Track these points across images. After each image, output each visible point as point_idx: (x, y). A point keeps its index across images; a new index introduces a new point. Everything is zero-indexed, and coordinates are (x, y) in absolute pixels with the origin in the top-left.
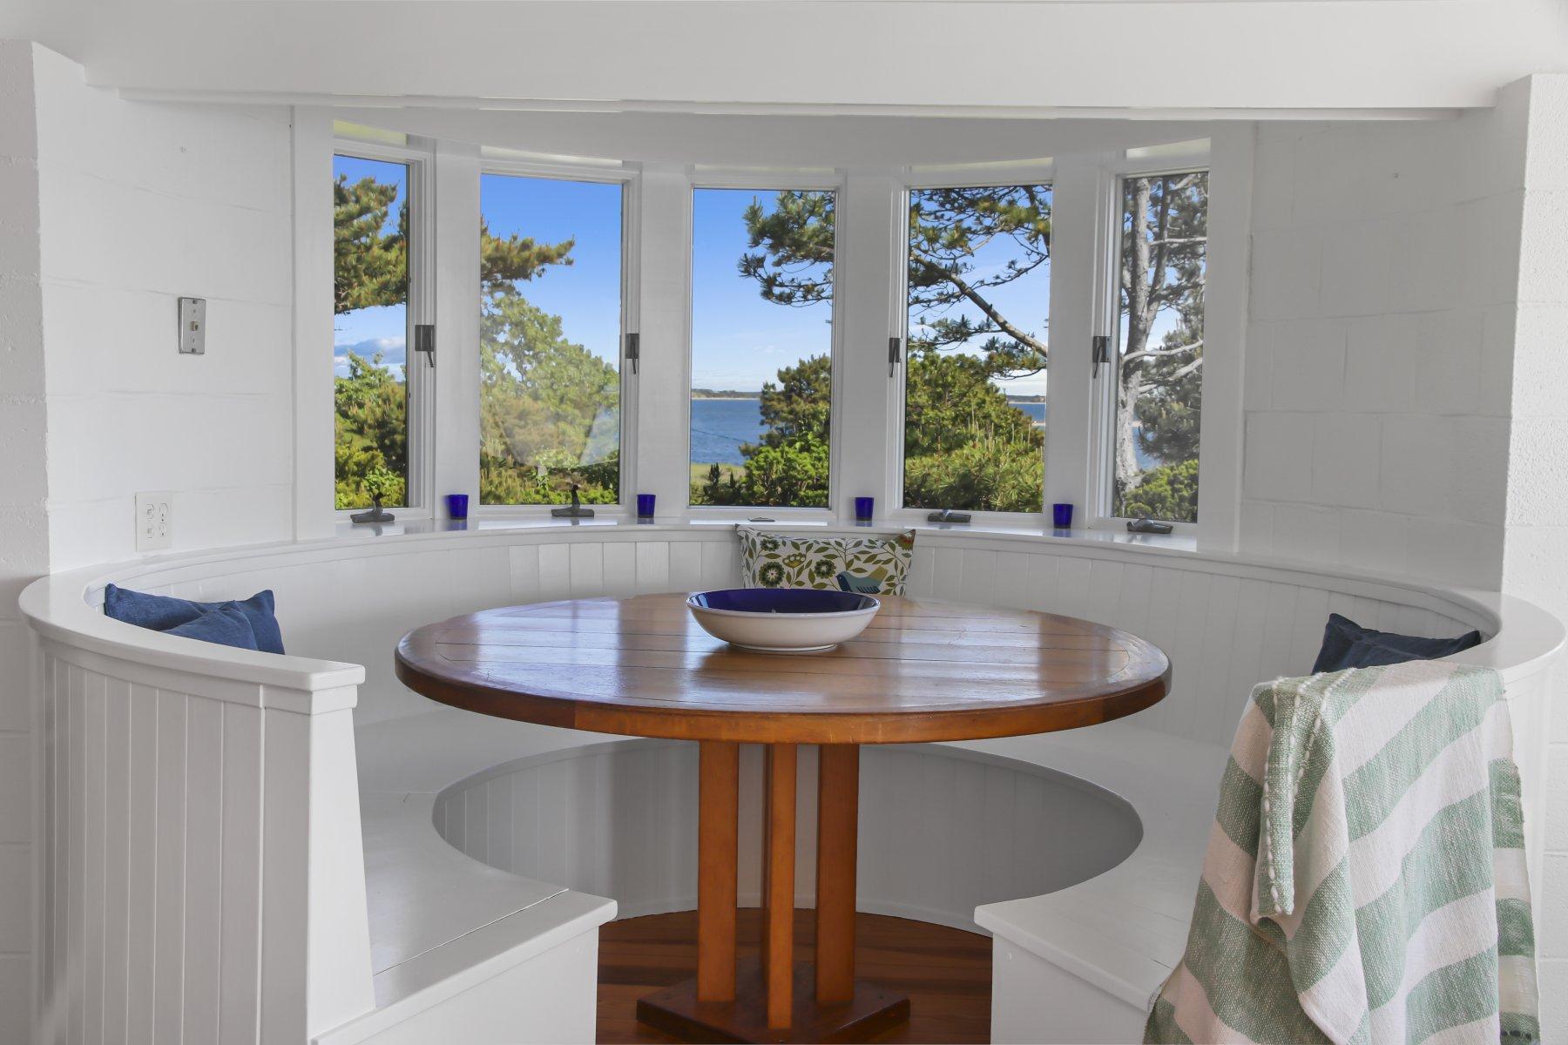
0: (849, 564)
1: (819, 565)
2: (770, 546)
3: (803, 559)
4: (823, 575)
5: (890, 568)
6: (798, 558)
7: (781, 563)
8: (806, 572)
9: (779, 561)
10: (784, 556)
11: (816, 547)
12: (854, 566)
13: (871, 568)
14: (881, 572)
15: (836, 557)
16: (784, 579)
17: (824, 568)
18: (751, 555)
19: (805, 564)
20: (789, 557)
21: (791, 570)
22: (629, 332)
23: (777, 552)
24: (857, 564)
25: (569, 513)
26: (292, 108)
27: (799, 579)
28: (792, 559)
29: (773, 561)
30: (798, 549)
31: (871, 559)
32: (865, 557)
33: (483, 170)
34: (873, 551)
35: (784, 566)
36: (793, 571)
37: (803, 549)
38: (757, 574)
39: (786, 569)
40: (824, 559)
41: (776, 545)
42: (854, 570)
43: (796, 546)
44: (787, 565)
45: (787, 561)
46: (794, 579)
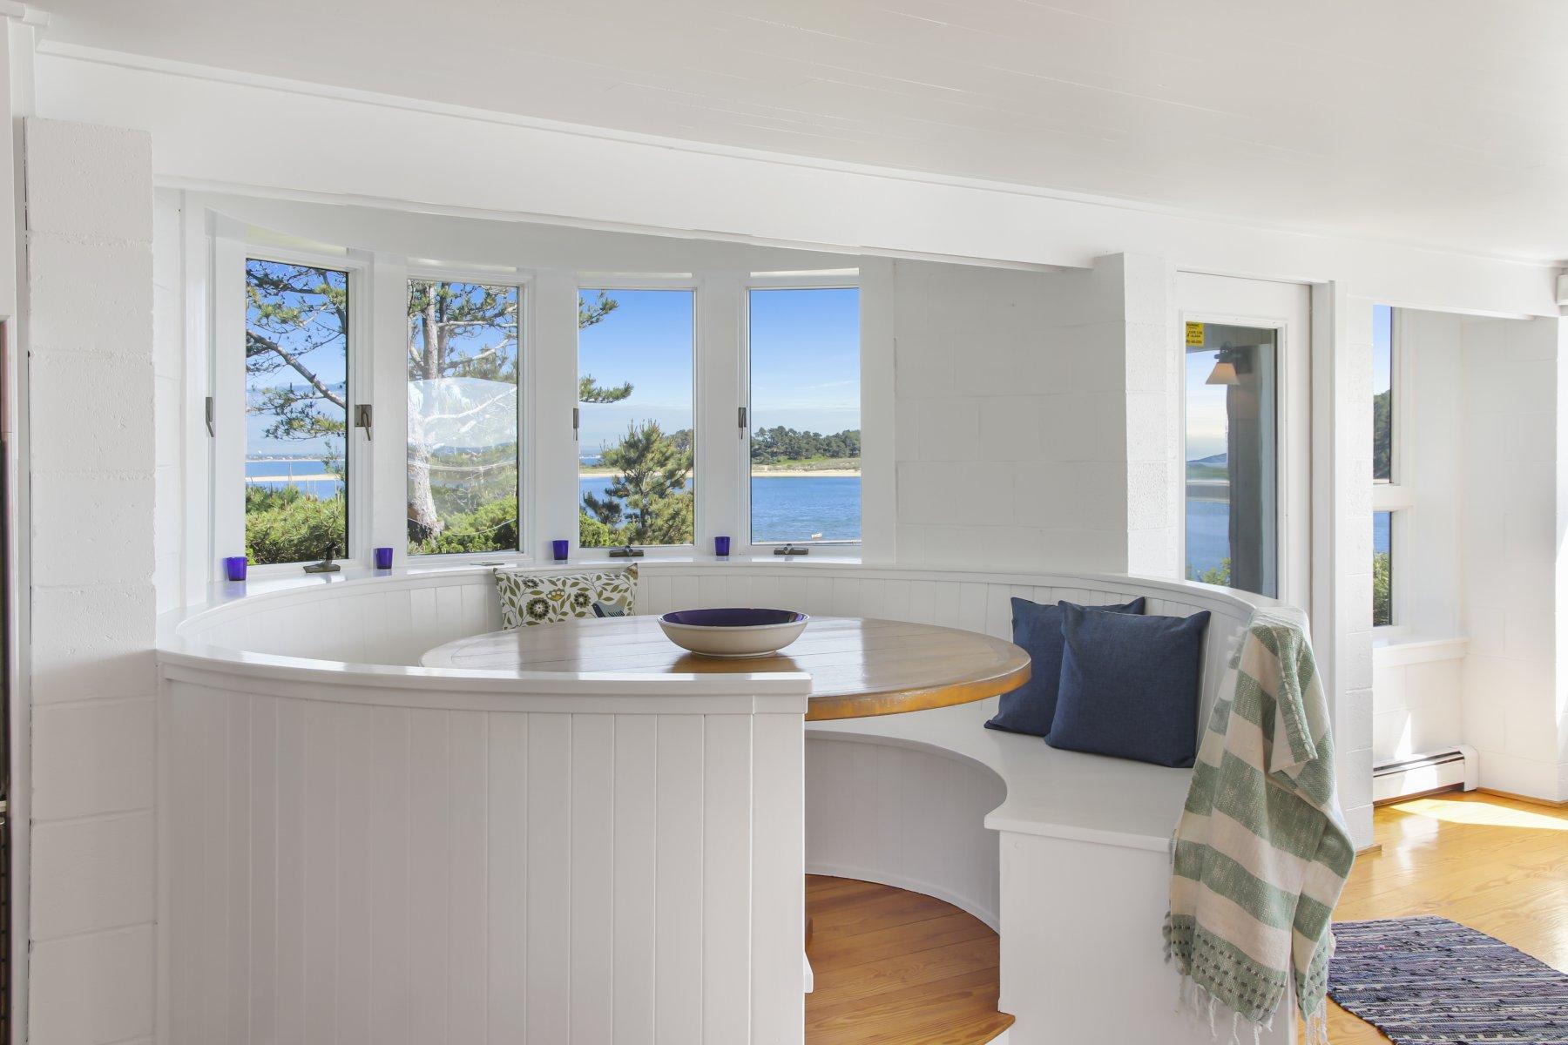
0: (600, 595)
1: (577, 596)
2: (530, 584)
3: (563, 593)
4: (581, 605)
5: (627, 594)
6: (558, 593)
7: (545, 598)
8: (567, 604)
9: (543, 596)
10: (546, 592)
11: (569, 583)
12: (604, 596)
13: (616, 596)
14: (623, 599)
15: (587, 589)
16: (551, 611)
17: (581, 600)
18: (513, 593)
19: (566, 597)
20: (550, 593)
21: (555, 603)
22: (358, 403)
23: (538, 589)
24: (605, 594)
25: (321, 569)
26: (182, 192)
27: (563, 610)
28: (554, 594)
29: (538, 596)
30: (556, 585)
31: (615, 588)
32: (609, 588)
33: (248, 254)
34: (616, 582)
35: (548, 600)
36: (557, 604)
37: (560, 585)
38: (525, 609)
39: (551, 603)
40: (579, 592)
41: (535, 585)
42: (605, 599)
43: (553, 583)
44: (551, 599)
45: (550, 596)
46: (558, 610)
